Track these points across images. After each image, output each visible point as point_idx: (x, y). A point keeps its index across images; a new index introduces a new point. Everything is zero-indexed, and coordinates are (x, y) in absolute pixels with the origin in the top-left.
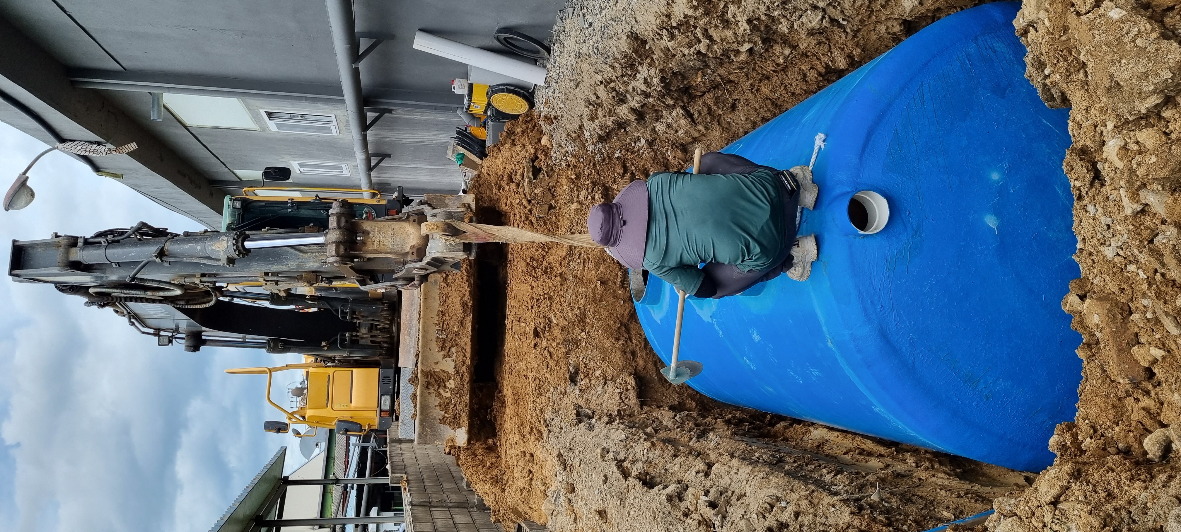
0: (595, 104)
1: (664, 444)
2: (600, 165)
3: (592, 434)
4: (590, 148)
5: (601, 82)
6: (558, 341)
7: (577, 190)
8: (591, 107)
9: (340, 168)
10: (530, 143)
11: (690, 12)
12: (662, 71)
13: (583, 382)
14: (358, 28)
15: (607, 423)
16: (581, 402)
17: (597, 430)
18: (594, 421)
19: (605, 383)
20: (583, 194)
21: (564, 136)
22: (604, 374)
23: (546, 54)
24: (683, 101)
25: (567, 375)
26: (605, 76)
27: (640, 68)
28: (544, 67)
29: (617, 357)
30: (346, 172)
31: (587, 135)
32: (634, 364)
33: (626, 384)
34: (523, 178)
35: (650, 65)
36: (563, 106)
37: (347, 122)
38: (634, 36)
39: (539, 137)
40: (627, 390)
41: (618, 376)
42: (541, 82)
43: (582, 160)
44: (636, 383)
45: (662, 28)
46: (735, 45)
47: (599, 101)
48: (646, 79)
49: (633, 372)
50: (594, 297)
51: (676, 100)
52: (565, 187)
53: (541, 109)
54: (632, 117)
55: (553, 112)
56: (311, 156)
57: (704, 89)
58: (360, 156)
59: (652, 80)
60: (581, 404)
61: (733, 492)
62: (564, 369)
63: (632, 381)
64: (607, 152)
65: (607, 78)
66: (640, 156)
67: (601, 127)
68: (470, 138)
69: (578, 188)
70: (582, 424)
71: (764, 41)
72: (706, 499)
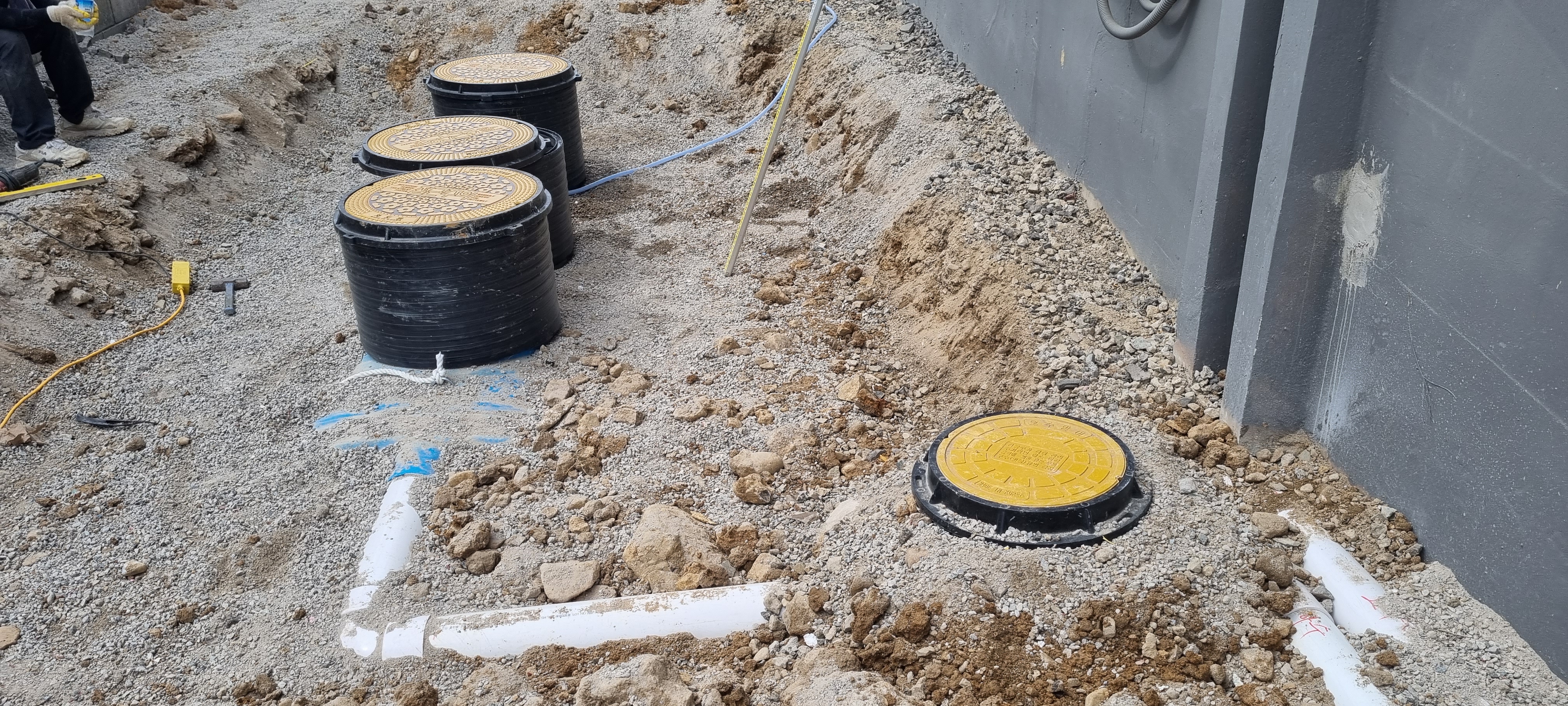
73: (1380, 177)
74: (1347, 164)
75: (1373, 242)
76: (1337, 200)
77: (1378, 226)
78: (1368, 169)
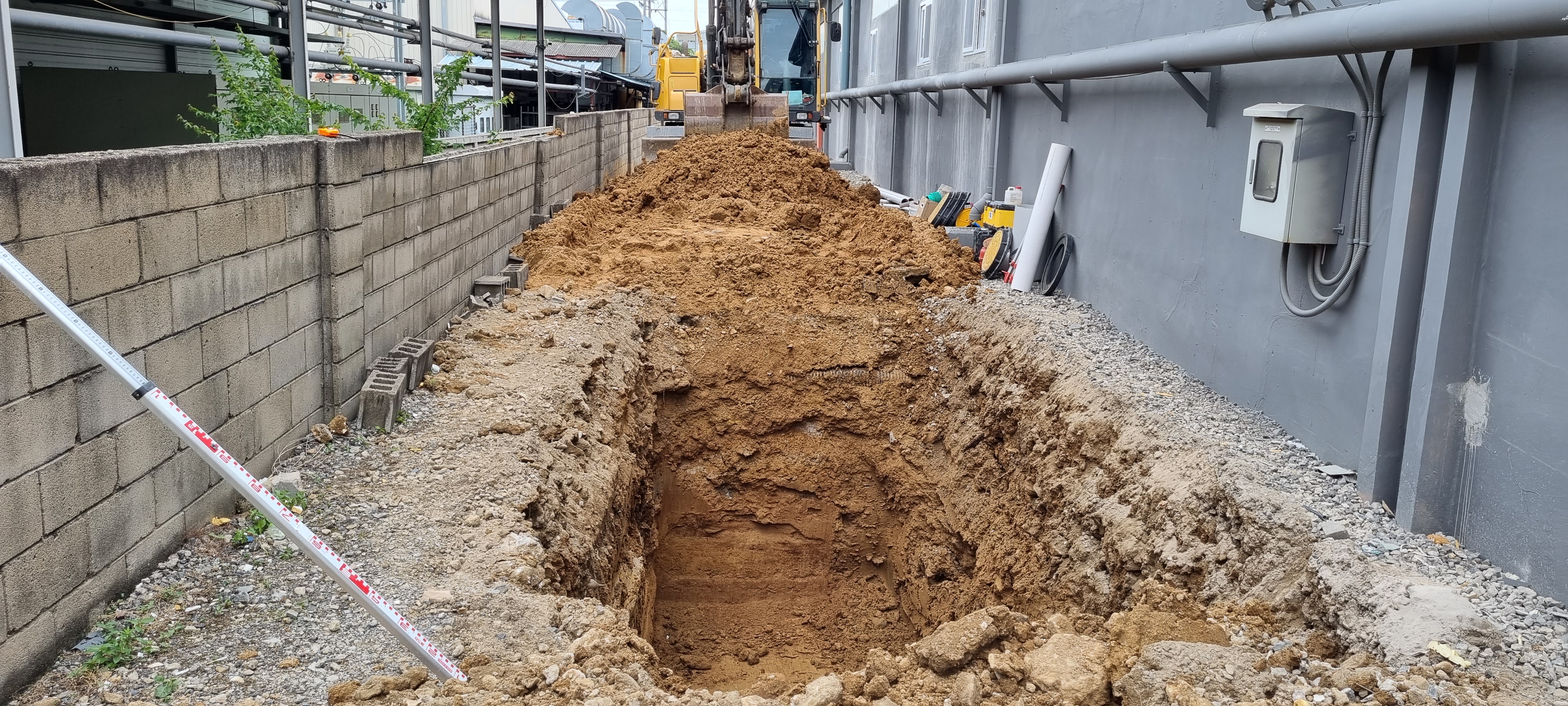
0: (987, 341)
1: (623, 408)
2: (921, 350)
3: (629, 338)
4: (940, 339)
5: (1009, 348)
6: (726, 304)
7: (894, 325)
8: (984, 338)
9: (926, 55)
10: (947, 274)
11: (1071, 428)
12: (1018, 408)
13: (682, 330)
14: (1073, 82)
15: (640, 354)
16: (660, 329)
17: (632, 342)
18: (641, 340)
19: (681, 354)
20: (890, 331)
21: (954, 310)
22: (690, 354)
23: (1046, 291)
24: (988, 436)
25: (689, 314)
26: (1015, 352)
27: (1022, 386)
28: (1032, 289)
29: (710, 368)
30: (921, 61)
31: (954, 335)
32: (701, 386)
33: (681, 377)
34: (907, 265)
35: (1024, 396)
36: (986, 308)
37: (977, 66)
38: (1053, 377)
39: (954, 283)
40: (674, 378)
41: (688, 368)
42: (1015, 285)
43: (927, 330)
44: (682, 387)
45: (1058, 403)
46: (1039, 479)
47: (990, 345)
48: (1010, 393)
49: (694, 385)
50: (775, 344)
51: (989, 427)
52: (897, 312)
53: (985, 285)
54: (972, 383)
55: (980, 298)
56: (940, 21)
57: (1001, 457)
58: (938, 79)
59: (1009, 399)
60: (658, 328)
61: (587, 462)
62: (698, 310)
63: (684, 382)
64: (936, 357)
65: (1013, 354)
66: (930, 394)
67: (962, 350)
68: (957, 209)
69: (897, 327)
70: (638, 328)
71: (1043, 507)
72: (580, 437)
73: (1485, 385)
74: (1465, 380)
75: (1484, 420)
76: (1461, 399)
77: (1487, 411)
78: (1477, 381)
